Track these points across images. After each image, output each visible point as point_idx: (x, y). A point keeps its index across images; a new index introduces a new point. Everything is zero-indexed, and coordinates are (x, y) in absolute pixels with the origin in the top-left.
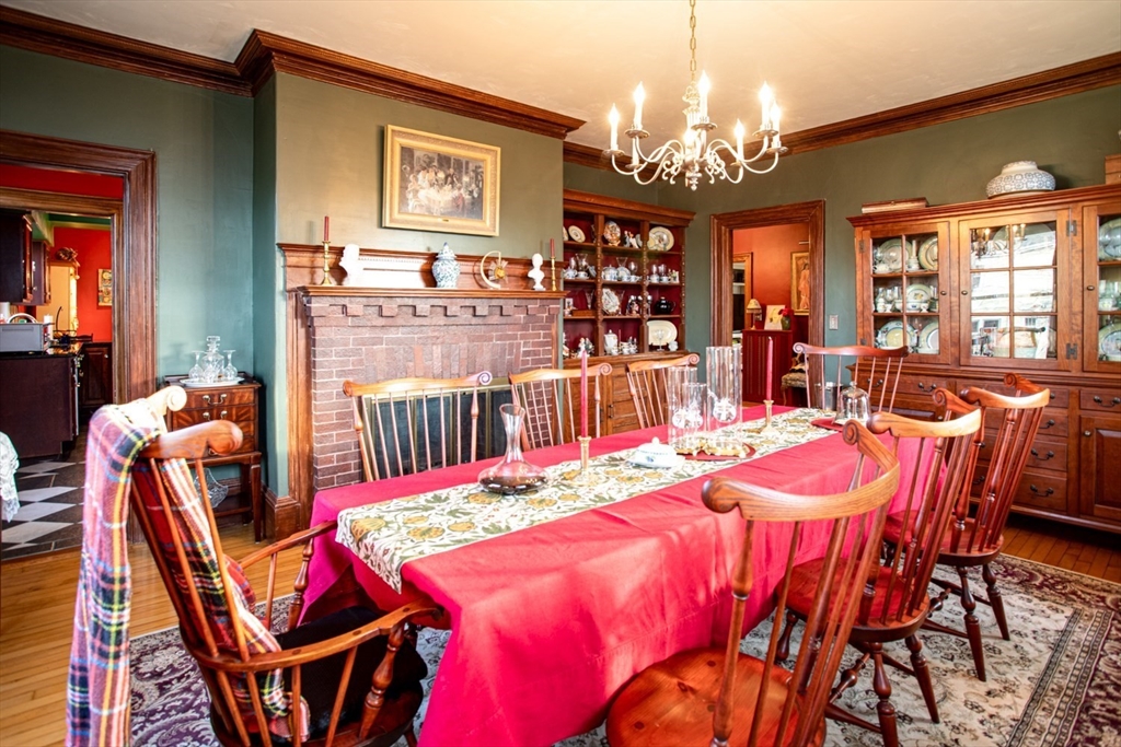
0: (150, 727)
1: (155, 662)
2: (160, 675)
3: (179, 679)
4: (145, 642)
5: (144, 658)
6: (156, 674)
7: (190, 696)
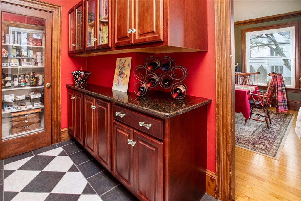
0: (269, 140)
1: (262, 147)
2: (263, 144)
3: (260, 142)
4: (261, 152)
5: (264, 149)
6: (264, 145)
7: (260, 139)
